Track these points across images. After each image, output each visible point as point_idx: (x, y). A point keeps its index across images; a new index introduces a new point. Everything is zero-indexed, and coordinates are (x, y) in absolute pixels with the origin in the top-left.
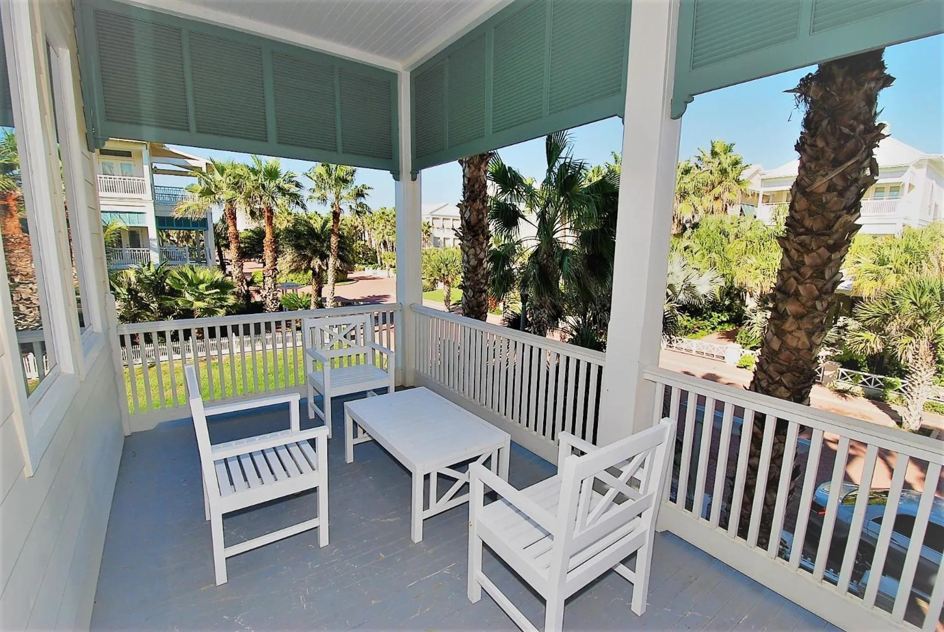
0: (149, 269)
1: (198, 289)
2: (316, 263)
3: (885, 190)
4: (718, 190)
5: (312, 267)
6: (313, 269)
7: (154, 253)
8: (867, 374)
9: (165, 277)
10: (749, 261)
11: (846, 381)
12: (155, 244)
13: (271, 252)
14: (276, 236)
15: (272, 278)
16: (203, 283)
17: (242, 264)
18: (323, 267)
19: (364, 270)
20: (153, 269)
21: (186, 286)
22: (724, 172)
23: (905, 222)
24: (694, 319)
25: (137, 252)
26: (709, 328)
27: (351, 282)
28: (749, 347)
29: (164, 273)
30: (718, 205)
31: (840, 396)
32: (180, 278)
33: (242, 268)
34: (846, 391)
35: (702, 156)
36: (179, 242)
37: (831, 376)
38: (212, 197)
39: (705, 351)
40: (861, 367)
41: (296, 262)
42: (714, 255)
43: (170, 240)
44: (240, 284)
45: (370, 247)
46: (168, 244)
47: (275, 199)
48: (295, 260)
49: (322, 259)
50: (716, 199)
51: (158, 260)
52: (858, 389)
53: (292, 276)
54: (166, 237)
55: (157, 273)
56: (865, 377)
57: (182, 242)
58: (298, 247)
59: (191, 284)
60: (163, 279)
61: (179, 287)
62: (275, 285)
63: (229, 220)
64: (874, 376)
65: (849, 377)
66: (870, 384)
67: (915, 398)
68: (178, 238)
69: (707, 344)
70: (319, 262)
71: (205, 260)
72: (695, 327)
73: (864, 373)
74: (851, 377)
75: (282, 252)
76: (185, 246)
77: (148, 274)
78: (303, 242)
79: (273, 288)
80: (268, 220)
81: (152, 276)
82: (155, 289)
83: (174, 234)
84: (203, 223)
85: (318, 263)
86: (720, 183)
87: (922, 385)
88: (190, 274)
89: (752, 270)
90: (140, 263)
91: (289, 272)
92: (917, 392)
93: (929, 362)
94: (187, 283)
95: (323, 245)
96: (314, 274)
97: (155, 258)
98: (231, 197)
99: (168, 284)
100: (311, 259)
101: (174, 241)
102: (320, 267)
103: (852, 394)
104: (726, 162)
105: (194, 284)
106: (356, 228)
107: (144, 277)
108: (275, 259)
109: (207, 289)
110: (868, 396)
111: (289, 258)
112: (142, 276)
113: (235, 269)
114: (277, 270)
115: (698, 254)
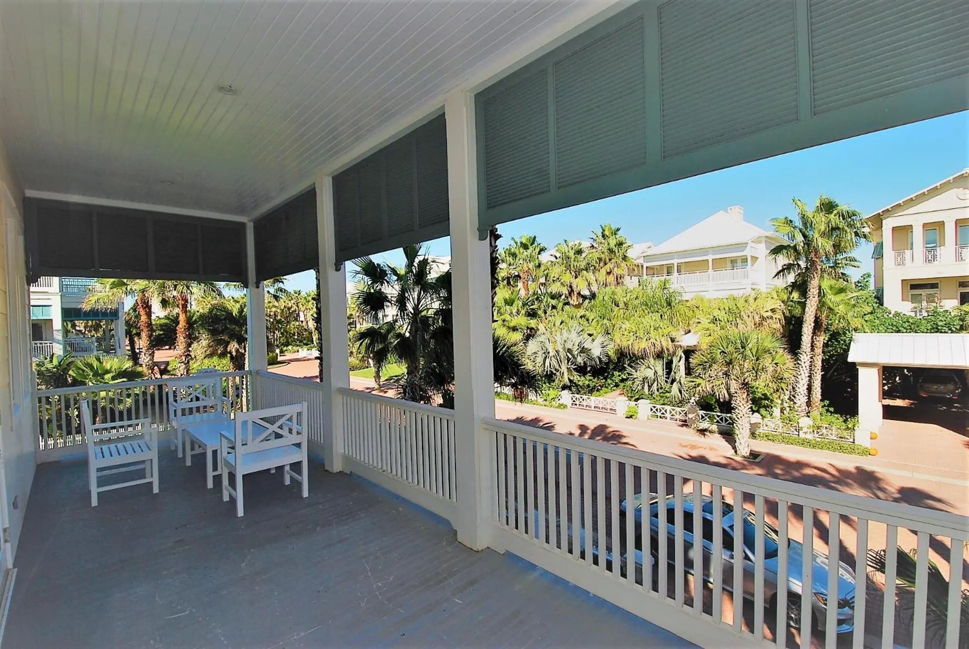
0: (51, 361)
1: (103, 379)
2: (233, 346)
3: (738, 261)
4: (610, 266)
5: (229, 351)
6: (230, 353)
7: (58, 345)
8: (719, 414)
9: (68, 368)
10: (624, 326)
11: (705, 421)
12: (59, 336)
13: (184, 338)
14: (190, 324)
15: (185, 364)
16: (109, 373)
17: (153, 352)
18: (240, 350)
19: (298, 351)
20: (55, 362)
21: (91, 376)
22: (611, 251)
23: (754, 287)
24: (596, 379)
25: (39, 345)
26: (612, 386)
27: (281, 365)
28: (633, 399)
29: (68, 365)
30: (611, 279)
31: (700, 435)
32: (85, 368)
33: (153, 356)
34: (705, 430)
35: (595, 237)
36: (87, 332)
37: (694, 418)
38: (124, 288)
39: (601, 406)
40: (714, 409)
41: (212, 346)
42: (606, 321)
43: (76, 330)
44: (150, 372)
45: (306, 327)
46: (72, 336)
47: (190, 288)
48: (211, 345)
49: (239, 343)
50: (609, 273)
51: (62, 352)
52: (714, 427)
53: (206, 361)
54: (72, 327)
55: (60, 365)
56: (718, 416)
57: (90, 331)
58: (213, 333)
59: (96, 374)
60: (66, 370)
61: (82, 378)
62: (187, 371)
63: (141, 309)
64: (724, 415)
65: (706, 417)
66: (722, 421)
67: (741, 429)
68: (85, 327)
69: (609, 400)
70: (237, 346)
71: (115, 349)
72: (597, 385)
73: (717, 413)
74: (708, 418)
75: (196, 338)
76: (94, 336)
77: (49, 366)
78: (219, 327)
79: (185, 373)
80: (183, 308)
81: (54, 368)
82: (56, 382)
83: (81, 325)
84: (114, 314)
85: (235, 346)
86: (610, 260)
87: (743, 417)
88: (95, 364)
89: (626, 333)
90: (41, 356)
91: (205, 358)
92: (741, 423)
93: (745, 398)
94: (91, 374)
95: (242, 329)
96: (232, 358)
97: (58, 350)
98: (144, 287)
99: (70, 375)
100: (228, 343)
101: (80, 331)
102: (237, 351)
103: (710, 432)
104: (613, 242)
105: (99, 374)
106: (289, 309)
107: (45, 369)
108: (189, 345)
109: (113, 378)
110: (721, 433)
111: (204, 343)
112: (43, 369)
113: (145, 358)
114: (190, 356)
115: (594, 321)
